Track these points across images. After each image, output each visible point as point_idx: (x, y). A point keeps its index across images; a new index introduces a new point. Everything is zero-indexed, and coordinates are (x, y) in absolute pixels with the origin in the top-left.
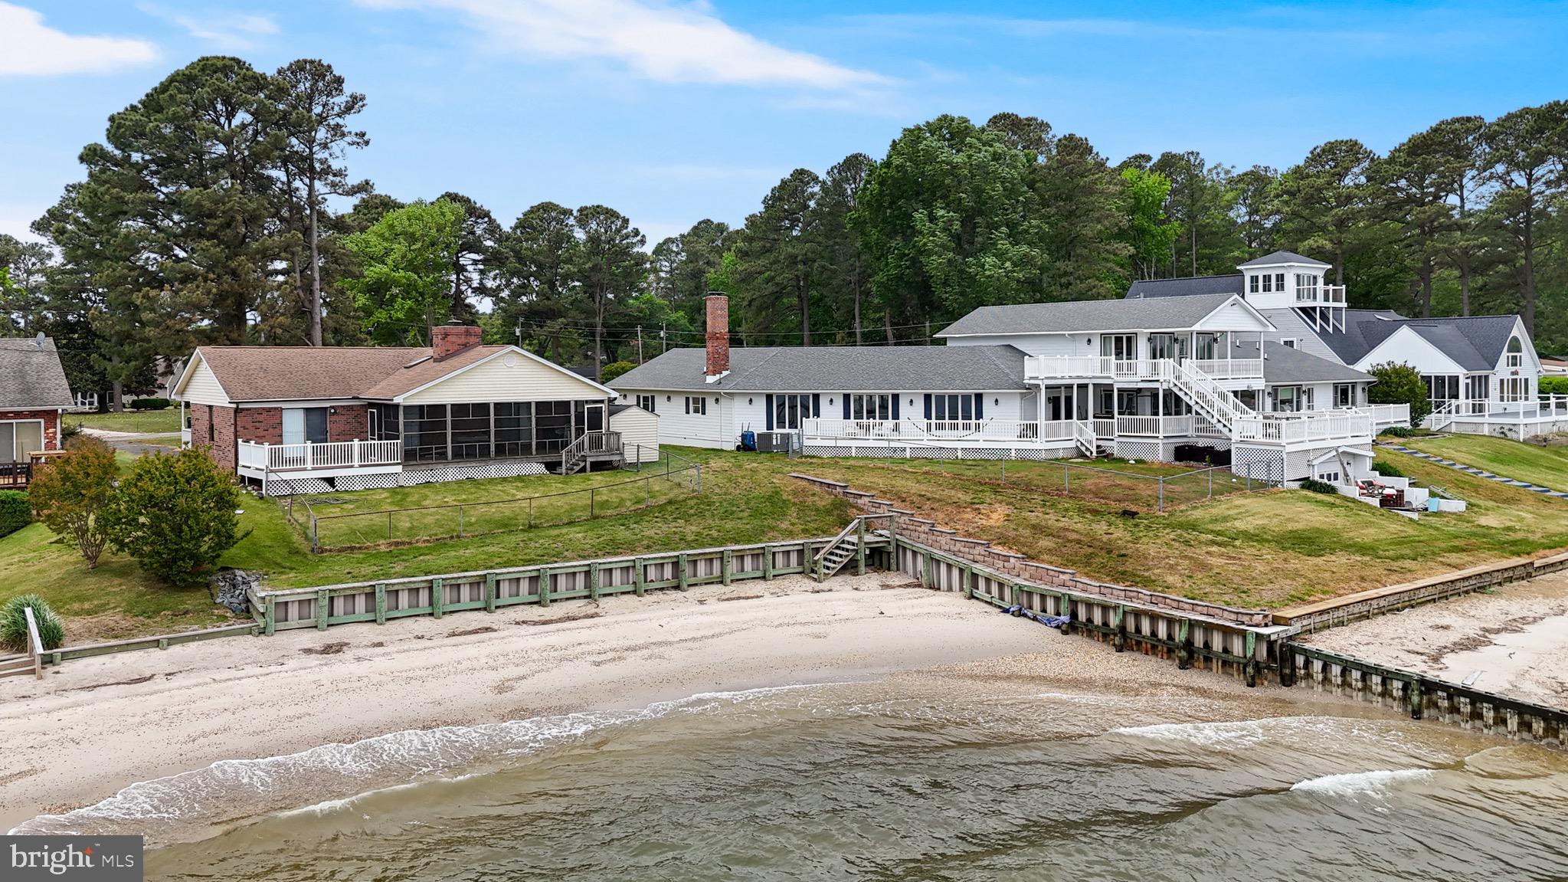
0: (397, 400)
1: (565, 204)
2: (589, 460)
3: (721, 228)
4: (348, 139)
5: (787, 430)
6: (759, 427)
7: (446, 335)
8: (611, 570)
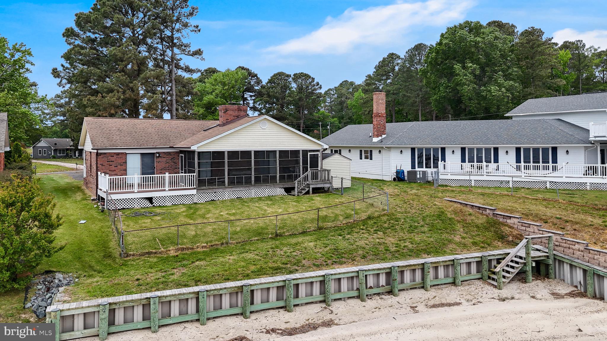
0: (193, 148)
1: (288, 73)
2: (311, 186)
3: (352, 84)
4: (190, 28)
5: (424, 169)
6: (407, 167)
7: (226, 110)
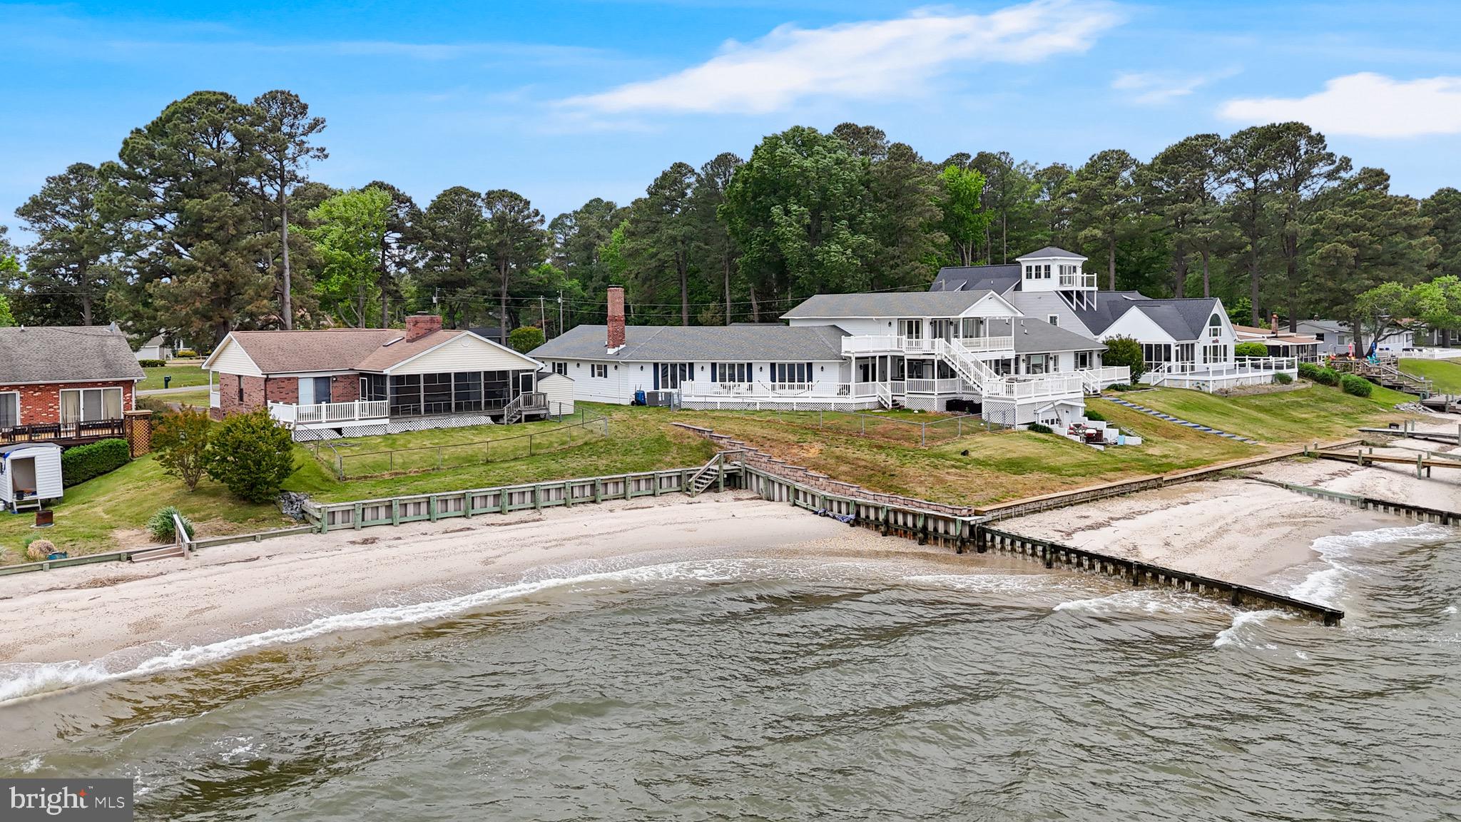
0: (385, 372)
1: (474, 189)
2: (524, 413)
4: (311, 153)
5: (669, 390)
6: (648, 388)
7: (416, 322)
8: (548, 490)
